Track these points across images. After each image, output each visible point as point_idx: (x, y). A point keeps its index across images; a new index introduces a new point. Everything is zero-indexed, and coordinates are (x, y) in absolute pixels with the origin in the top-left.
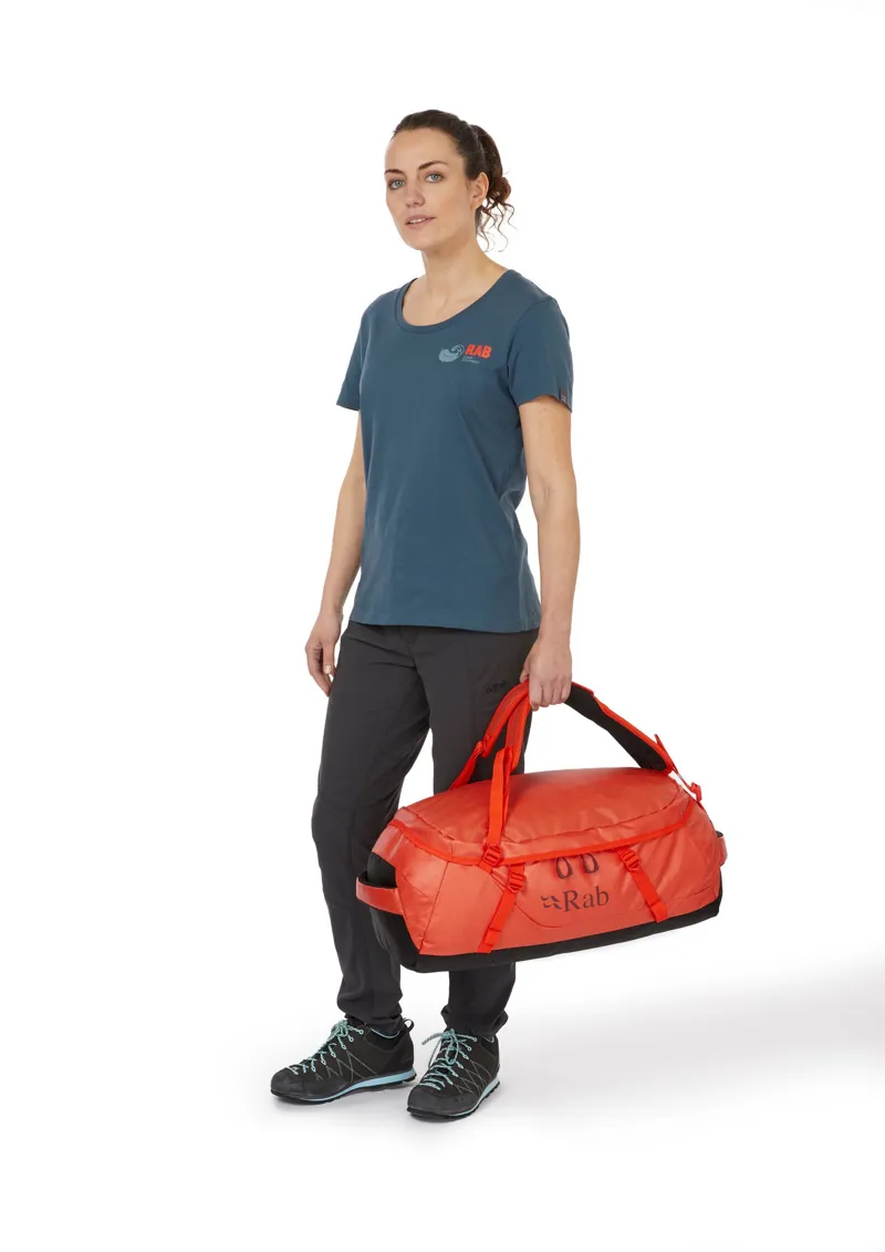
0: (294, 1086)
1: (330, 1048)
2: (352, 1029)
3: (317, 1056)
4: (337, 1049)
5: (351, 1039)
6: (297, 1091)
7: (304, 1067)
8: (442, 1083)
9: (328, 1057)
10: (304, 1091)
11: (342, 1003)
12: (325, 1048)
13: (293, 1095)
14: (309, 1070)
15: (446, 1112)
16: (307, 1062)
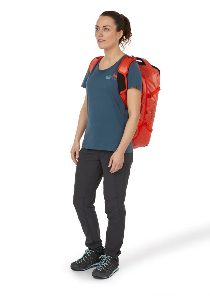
0: (77, 267)
1: (85, 256)
2: (91, 251)
3: (82, 258)
4: (87, 256)
5: (91, 253)
6: (78, 268)
7: (79, 261)
8: (101, 269)
9: (85, 258)
10: (79, 268)
11: (87, 245)
12: (84, 256)
13: (77, 269)
14: (80, 262)
15: (102, 277)
16: (80, 260)
